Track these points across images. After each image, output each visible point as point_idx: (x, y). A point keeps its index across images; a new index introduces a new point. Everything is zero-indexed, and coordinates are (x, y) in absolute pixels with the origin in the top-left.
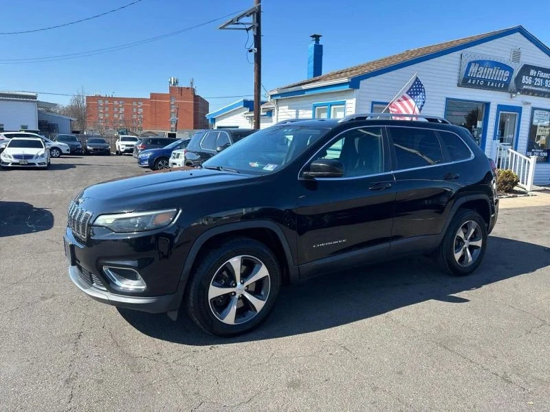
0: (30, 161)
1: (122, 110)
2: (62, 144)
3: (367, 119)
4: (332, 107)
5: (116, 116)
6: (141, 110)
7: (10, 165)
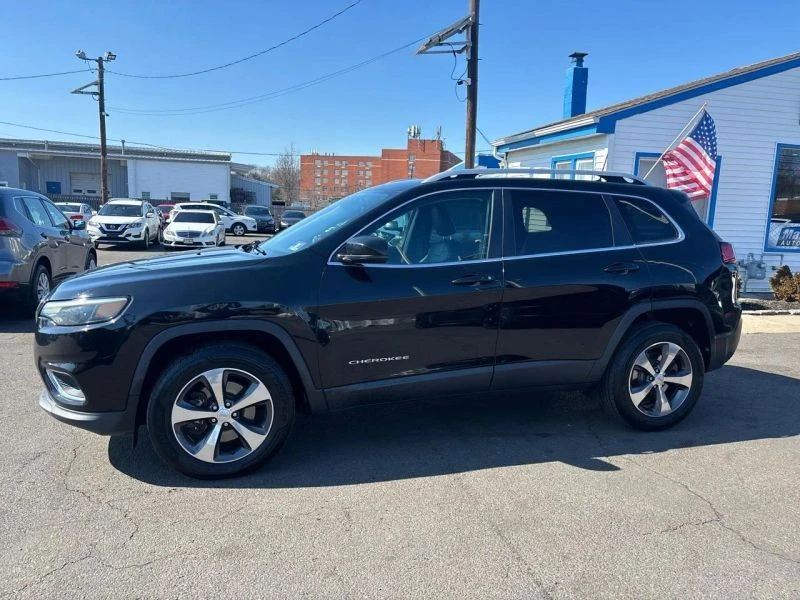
0: (196, 240)
1: (345, 173)
2: (248, 218)
3: (477, 177)
4: (578, 162)
5: (337, 182)
6: (369, 174)
7: (172, 245)
